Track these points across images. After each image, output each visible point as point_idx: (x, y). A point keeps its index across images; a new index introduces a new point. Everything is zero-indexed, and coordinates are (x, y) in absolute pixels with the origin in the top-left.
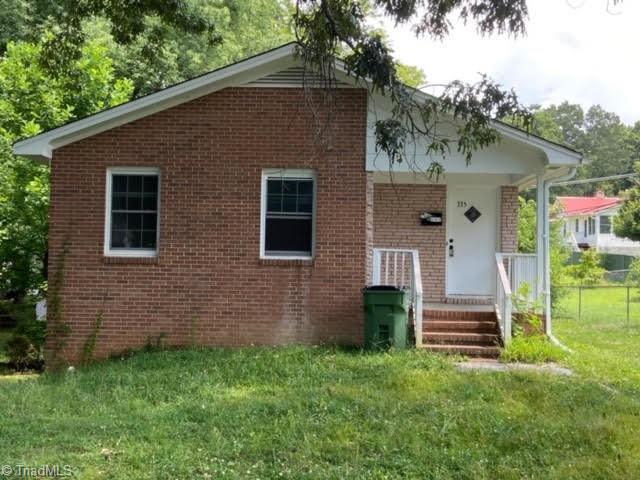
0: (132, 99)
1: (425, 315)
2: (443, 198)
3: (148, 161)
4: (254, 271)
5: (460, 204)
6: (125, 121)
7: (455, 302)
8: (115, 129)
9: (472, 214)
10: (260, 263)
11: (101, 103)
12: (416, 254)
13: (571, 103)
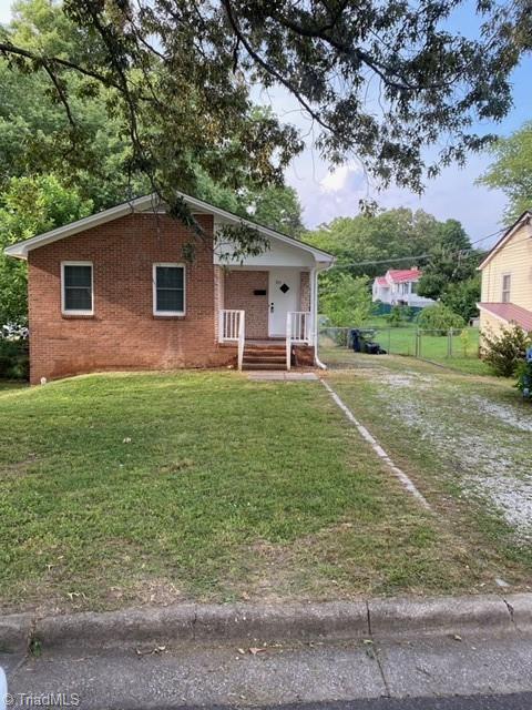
0: (93, 213)
1: (245, 354)
2: (267, 279)
3: (85, 258)
4: (150, 323)
5: (277, 282)
6: (66, 235)
7: (273, 339)
8: (65, 239)
9: (285, 289)
10: (154, 318)
11: (72, 216)
12: (242, 313)
13: (405, 207)
